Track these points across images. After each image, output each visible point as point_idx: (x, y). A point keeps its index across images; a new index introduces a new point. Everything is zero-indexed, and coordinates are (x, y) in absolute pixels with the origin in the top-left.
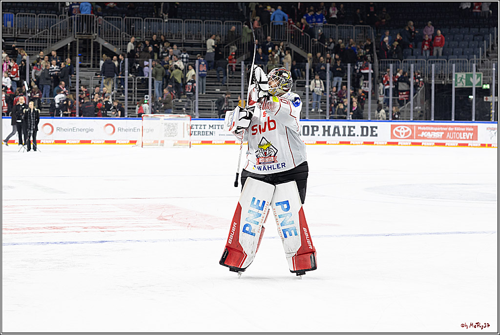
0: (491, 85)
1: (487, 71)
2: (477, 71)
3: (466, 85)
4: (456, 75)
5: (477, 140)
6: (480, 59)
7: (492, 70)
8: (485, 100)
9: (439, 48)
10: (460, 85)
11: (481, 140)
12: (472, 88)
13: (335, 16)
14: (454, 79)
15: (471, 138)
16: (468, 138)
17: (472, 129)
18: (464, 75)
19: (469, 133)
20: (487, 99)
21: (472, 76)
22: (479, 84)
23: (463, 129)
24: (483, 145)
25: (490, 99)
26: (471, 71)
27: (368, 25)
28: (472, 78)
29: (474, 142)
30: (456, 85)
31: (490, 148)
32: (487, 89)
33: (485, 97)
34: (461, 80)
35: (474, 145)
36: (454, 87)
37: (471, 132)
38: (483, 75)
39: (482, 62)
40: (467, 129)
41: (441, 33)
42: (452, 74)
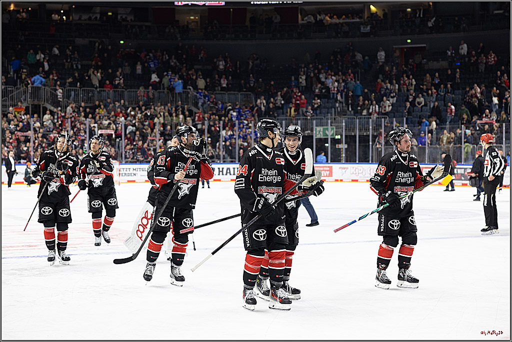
0: (342, 136)
1: (338, 126)
2: (331, 125)
3: (323, 136)
4: (316, 129)
5: (332, 176)
6: (333, 117)
7: (342, 125)
8: (337, 147)
9: (303, 109)
10: (318, 136)
11: (335, 177)
12: (328, 138)
13: (225, 85)
14: (314, 132)
15: (328, 175)
16: (325, 175)
17: (328, 169)
18: (322, 128)
19: (326, 172)
20: (338, 146)
21: (327, 129)
22: (333, 135)
23: (322, 169)
24: (337, 180)
25: (340, 146)
26: (327, 125)
27: (249, 91)
28: (328, 131)
29: (330, 178)
30: (316, 136)
31: (341, 182)
32: (338, 139)
33: (337, 145)
34: (319, 132)
35: (330, 180)
36: (314, 138)
37: (328, 170)
38: (336, 129)
39: (335, 119)
40: (325, 169)
41: (305, 98)
42: (313, 128)
